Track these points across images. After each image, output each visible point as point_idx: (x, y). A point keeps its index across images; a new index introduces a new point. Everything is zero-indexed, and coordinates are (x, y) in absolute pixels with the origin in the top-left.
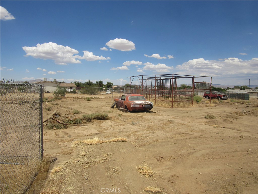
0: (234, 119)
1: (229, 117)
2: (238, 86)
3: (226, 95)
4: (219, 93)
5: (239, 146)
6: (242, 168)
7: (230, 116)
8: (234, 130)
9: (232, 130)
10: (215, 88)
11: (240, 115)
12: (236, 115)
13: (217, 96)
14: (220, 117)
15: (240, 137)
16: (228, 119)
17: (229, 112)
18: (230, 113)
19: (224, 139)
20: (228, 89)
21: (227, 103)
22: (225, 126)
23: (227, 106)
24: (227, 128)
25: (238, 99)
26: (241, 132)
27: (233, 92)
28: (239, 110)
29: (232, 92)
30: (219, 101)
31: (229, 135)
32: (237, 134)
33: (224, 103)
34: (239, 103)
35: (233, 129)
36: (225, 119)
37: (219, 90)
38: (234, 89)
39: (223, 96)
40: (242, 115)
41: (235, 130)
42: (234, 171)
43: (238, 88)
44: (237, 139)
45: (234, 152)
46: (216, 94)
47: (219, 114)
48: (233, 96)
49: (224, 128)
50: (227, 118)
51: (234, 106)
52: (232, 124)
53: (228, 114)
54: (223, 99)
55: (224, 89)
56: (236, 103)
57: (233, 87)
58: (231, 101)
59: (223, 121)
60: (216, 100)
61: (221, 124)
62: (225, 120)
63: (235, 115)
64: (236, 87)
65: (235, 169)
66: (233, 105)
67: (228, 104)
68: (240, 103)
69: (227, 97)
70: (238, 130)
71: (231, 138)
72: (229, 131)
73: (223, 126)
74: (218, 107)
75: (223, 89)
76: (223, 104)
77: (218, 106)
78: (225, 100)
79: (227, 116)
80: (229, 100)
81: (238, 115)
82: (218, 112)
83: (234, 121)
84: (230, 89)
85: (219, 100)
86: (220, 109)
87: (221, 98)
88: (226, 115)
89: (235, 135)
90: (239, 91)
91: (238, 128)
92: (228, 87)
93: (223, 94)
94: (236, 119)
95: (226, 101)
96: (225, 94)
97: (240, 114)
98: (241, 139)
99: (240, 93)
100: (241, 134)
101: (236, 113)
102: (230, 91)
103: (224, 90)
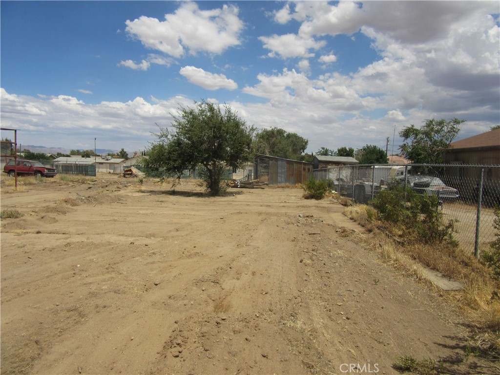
0: (60, 213)
1: (52, 211)
2: (78, 151)
3: (55, 168)
4: (38, 165)
5: (59, 264)
6: (58, 304)
7: (53, 208)
8: (57, 235)
9: (54, 235)
10: (33, 154)
11: (74, 205)
12: (67, 206)
13: (33, 171)
14: (32, 213)
15: (65, 245)
16: (50, 213)
17: (53, 201)
18: (56, 203)
19: (33, 255)
20: (60, 155)
21: (52, 182)
22: (40, 230)
23: (52, 190)
24: (44, 233)
25: (77, 174)
26: (69, 236)
27: (67, 161)
28: (73, 196)
29: (65, 162)
30: (36, 180)
31: (45, 246)
32: (62, 241)
33: (48, 184)
34: (76, 181)
35: (54, 233)
36: (43, 214)
37: (41, 157)
38: (70, 157)
39: (47, 169)
40: (76, 205)
41: (59, 234)
42: (42, 315)
43: (78, 155)
44: (58, 250)
45: (48, 277)
46: (31, 166)
47: (34, 206)
48: (67, 169)
49: (38, 232)
50: (48, 212)
51: (66, 188)
52: (55, 224)
53: (49, 205)
54: (47, 176)
55: (51, 155)
56: (71, 184)
57: (70, 152)
58: (62, 179)
59: (38, 219)
60: (32, 179)
61: (34, 227)
62: (42, 218)
63: (64, 205)
64: (74, 153)
65: (45, 310)
66: (65, 186)
67: (54, 184)
68: (78, 181)
69: (56, 171)
70: (64, 232)
71: (48, 252)
72: (47, 237)
73: (37, 230)
74: (34, 192)
75: (49, 155)
76: (45, 186)
77: (34, 189)
78: (50, 177)
79: (48, 210)
80: (57, 177)
81: (69, 206)
82: (31, 203)
83: (60, 217)
84: (64, 156)
85: (38, 178)
86: (37, 197)
87: (43, 175)
88: (47, 206)
89: (58, 243)
90: (80, 160)
91: (65, 229)
92: (59, 151)
93: (48, 166)
94: (64, 213)
95: (52, 179)
96: (52, 165)
97: (73, 203)
98: (67, 249)
99: (80, 163)
100: (68, 241)
101: (66, 202)
102: (62, 160)
103: (52, 157)
